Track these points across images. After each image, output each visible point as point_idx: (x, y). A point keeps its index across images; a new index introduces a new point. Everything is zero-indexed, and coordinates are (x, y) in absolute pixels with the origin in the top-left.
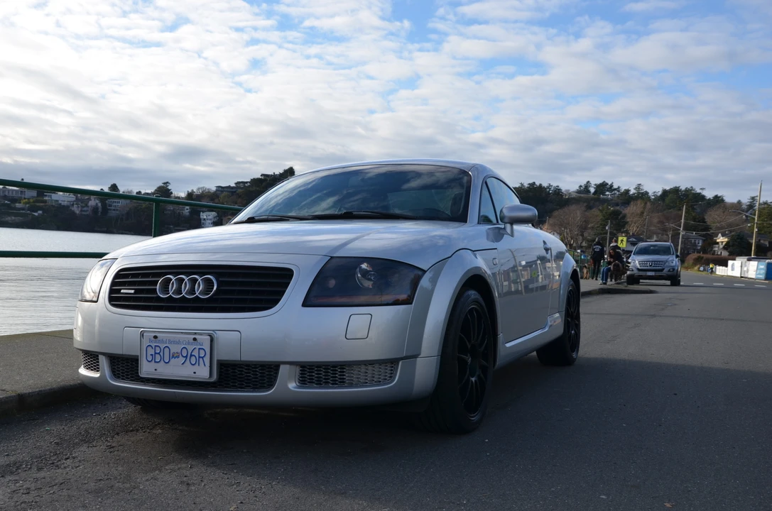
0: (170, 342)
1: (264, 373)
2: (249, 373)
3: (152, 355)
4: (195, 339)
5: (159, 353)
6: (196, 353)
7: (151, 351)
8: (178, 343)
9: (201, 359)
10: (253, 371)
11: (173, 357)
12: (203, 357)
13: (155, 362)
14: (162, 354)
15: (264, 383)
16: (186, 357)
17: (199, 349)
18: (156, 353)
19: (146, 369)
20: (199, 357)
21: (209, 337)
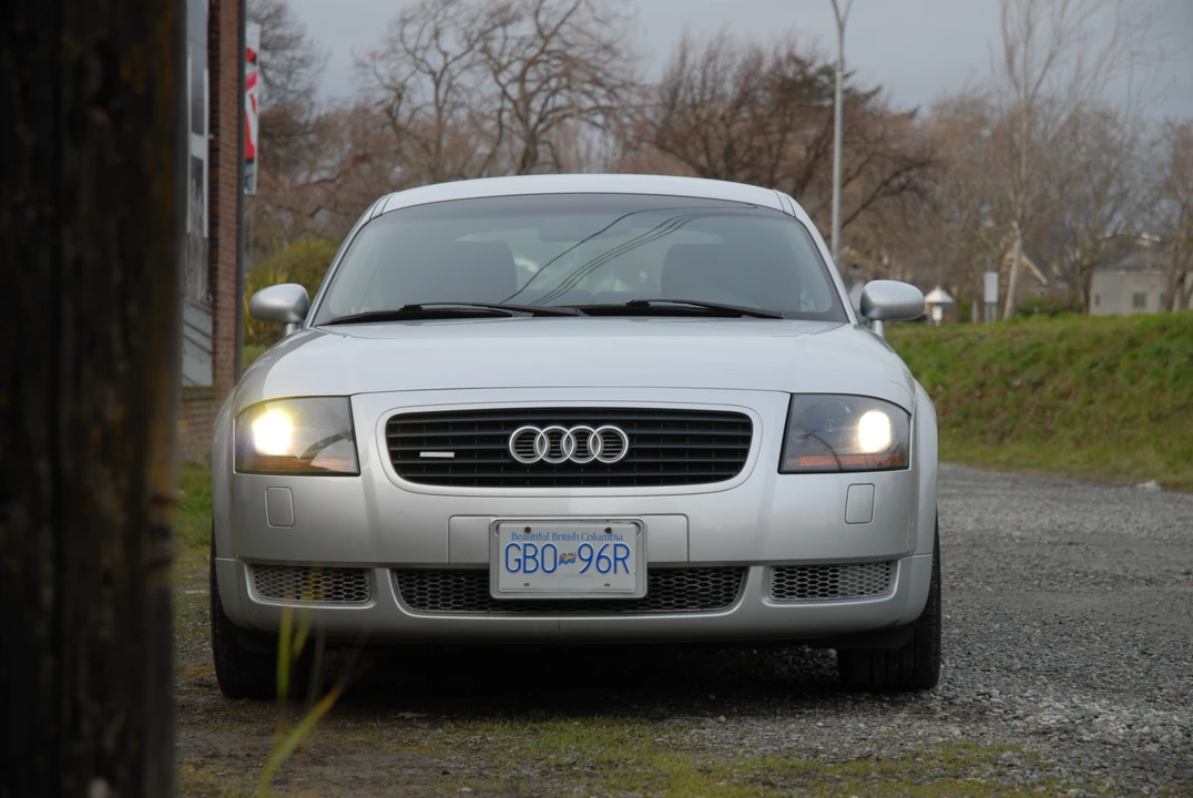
0: (556, 537)
1: (720, 581)
2: (695, 582)
3: (519, 560)
4: (608, 530)
5: (533, 557)
6: (609, 553)
7: (515, 554)
8: (574, 537)
9: (619, 563)
10: (701, 579)
11: (562, 561)
12: (623, 559)
13: (525, 571)
14: (538, 558)
15: (720, 598)
16: (590, 560)
17: (616, 545)
18: (525, 557)
19: (506, 584)
20: (616, 559)
21: (633, 526)
